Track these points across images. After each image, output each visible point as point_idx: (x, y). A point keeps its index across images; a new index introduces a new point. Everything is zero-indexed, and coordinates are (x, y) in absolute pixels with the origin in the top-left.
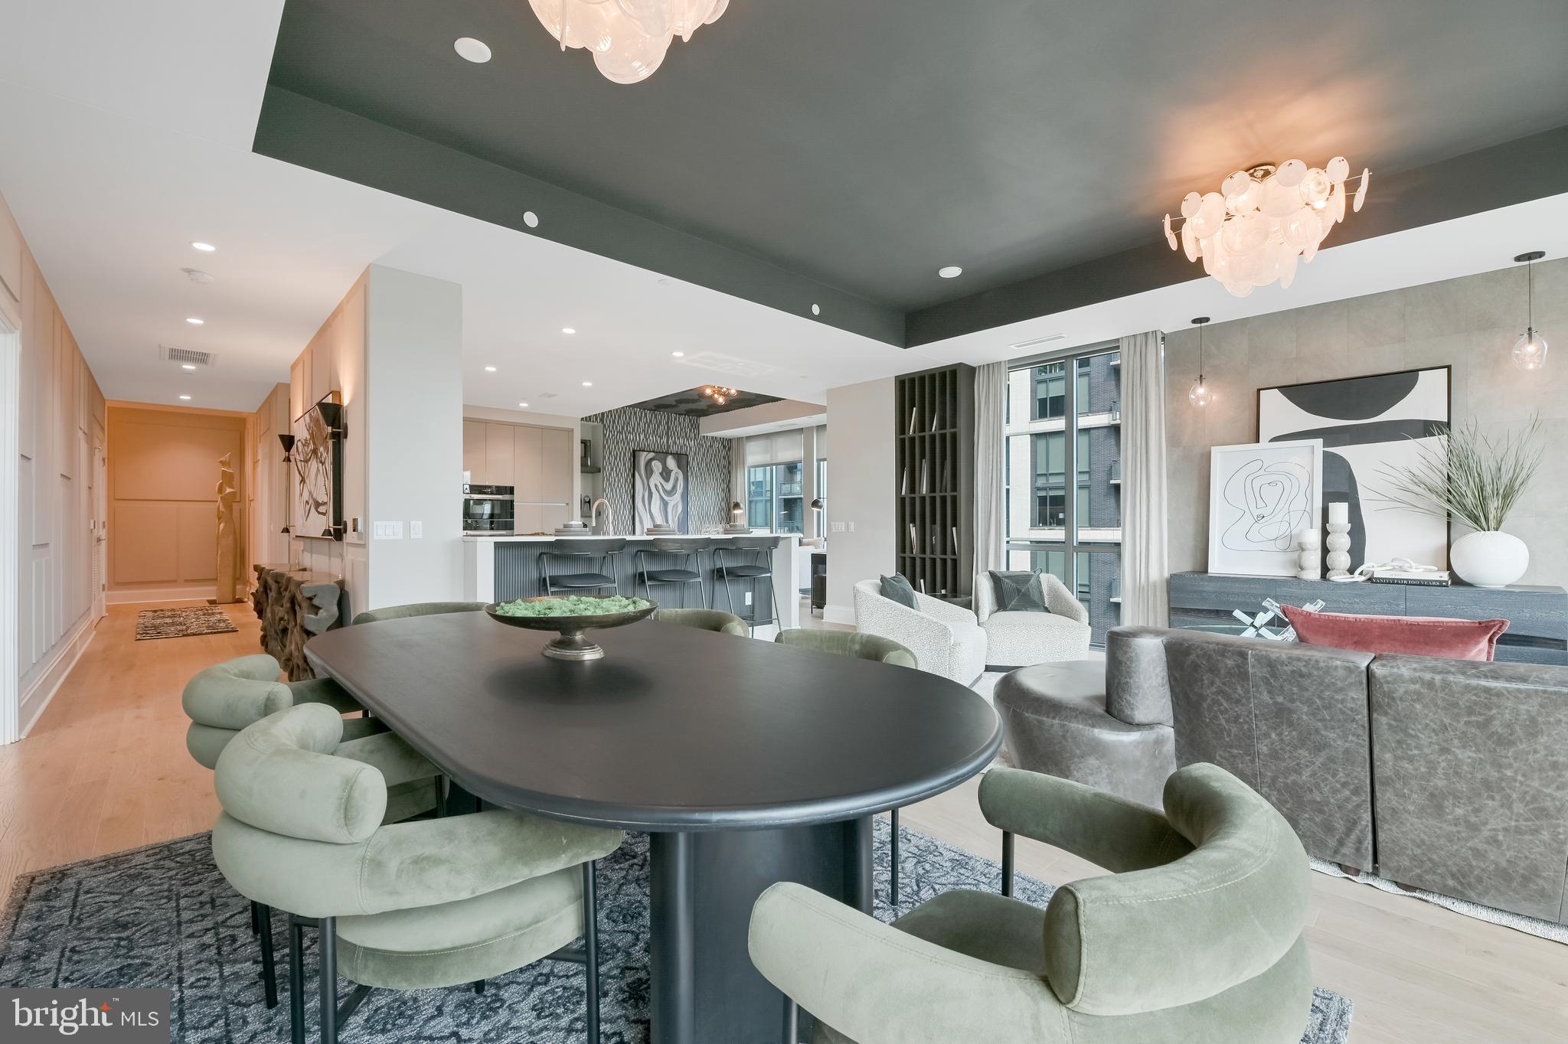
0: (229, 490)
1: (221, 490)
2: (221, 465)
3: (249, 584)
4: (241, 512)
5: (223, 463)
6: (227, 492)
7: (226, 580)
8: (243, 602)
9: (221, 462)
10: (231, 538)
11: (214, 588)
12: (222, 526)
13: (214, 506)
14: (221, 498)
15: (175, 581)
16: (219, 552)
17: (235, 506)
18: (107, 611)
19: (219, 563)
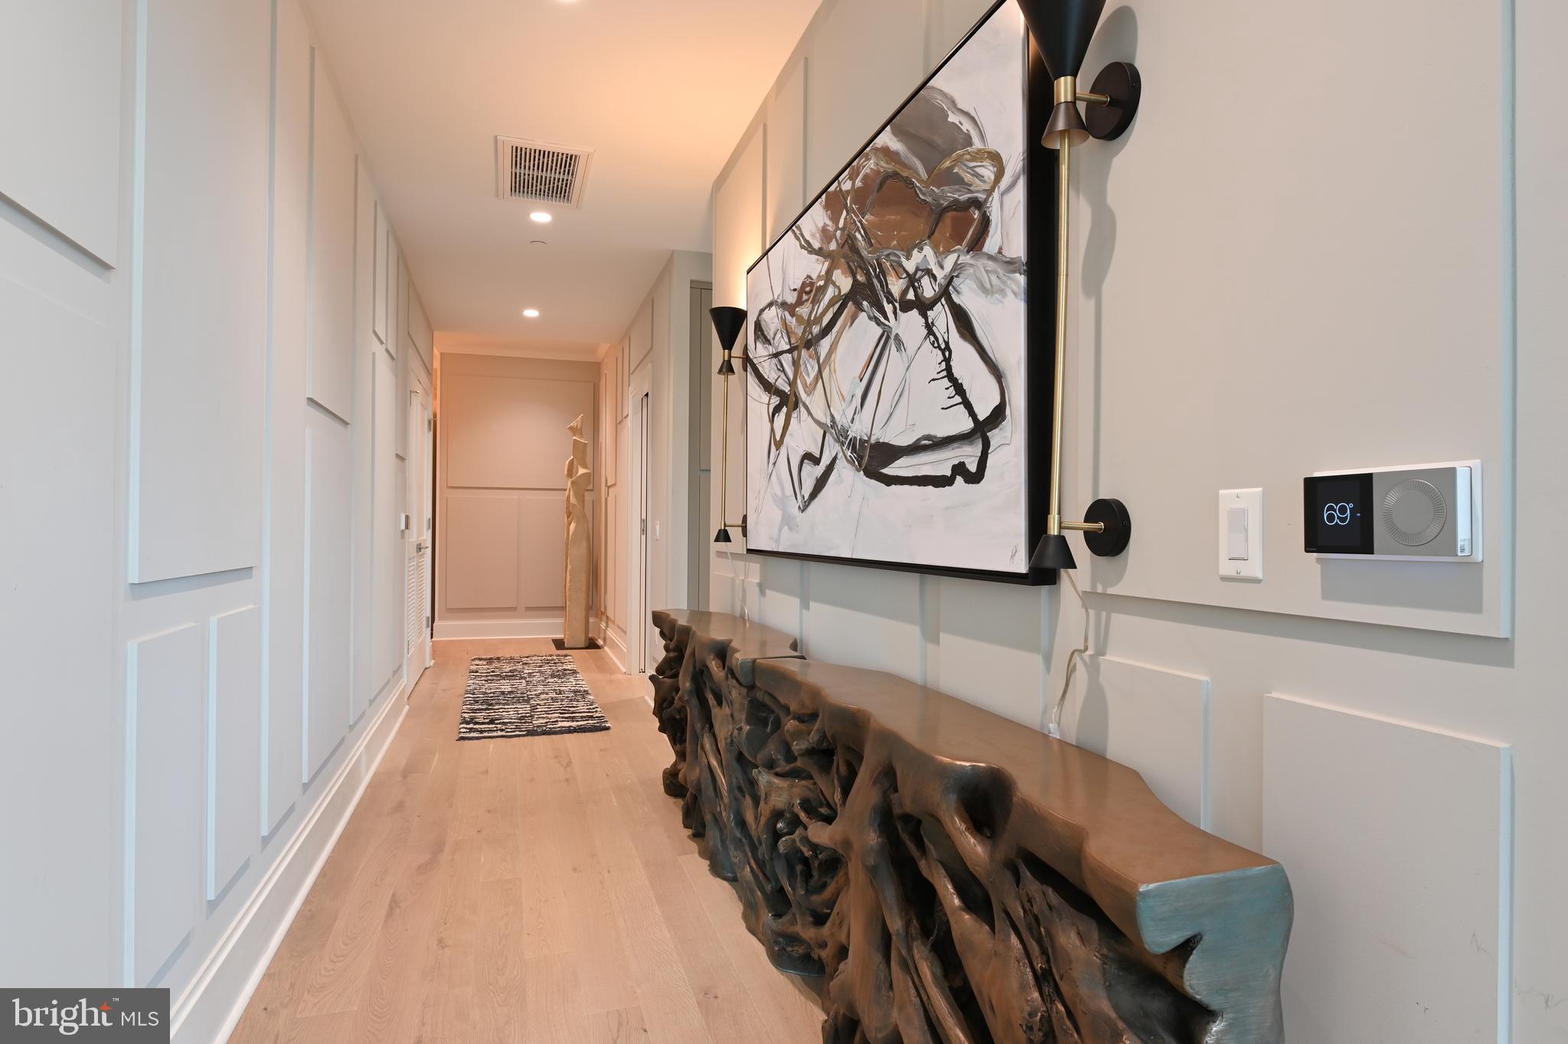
0: (582, 471)
1: (570, 473)
2: (570, 432)
3: (604, 618)
4: (595, 505)
5: (574, 430)
6: (579, 474)
7: (577, 610)
8: (598, 647)
9: (571, 428)
10: (584, 544)
11: (561, 621)
12: (573, 526)
13: (561, 497)
14: (572, 483)
15: (514, 609)
16: (569, 567)
17: (588, 497)
18: (433, 657)
19: (568, 584)
